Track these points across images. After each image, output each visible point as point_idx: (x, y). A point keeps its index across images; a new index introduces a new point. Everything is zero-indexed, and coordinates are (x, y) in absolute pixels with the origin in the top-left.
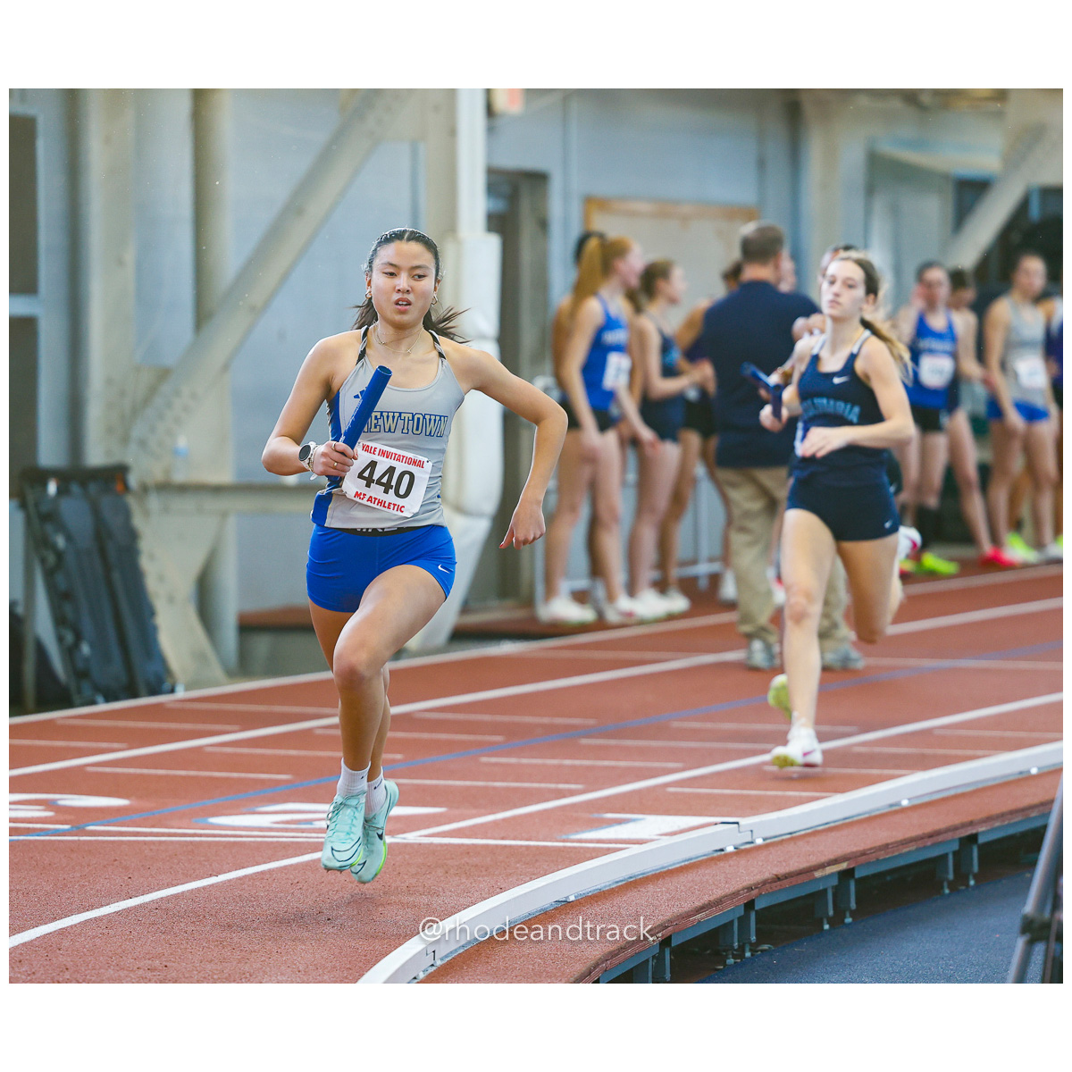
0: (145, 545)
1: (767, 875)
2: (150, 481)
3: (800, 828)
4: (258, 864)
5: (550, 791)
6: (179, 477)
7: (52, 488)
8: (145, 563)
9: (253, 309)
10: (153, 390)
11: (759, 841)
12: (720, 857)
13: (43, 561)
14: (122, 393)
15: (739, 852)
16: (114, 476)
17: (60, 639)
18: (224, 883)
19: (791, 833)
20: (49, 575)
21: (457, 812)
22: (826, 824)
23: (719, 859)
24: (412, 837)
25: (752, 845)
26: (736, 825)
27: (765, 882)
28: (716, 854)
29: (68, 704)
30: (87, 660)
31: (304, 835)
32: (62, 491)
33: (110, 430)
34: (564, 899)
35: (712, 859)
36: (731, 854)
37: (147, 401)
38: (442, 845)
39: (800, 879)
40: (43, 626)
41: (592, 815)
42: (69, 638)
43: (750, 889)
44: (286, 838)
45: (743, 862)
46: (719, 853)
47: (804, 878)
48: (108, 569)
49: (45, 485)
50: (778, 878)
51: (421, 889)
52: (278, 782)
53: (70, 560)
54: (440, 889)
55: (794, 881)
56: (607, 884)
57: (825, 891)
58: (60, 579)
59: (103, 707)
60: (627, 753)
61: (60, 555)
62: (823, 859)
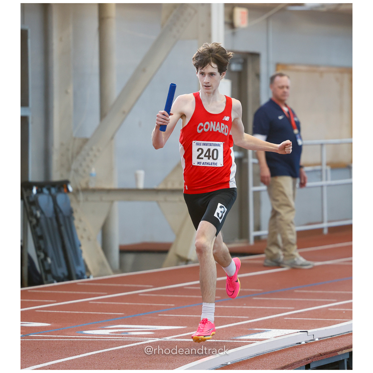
0: (76, 216)
1: (316, 353)
2: (79, 188)
3: (336, 334)
4: (99, 350)
5: (233, 319)
6: (92, 186)
7: (35, 191)
8: (76, 223)
9: (124, 112)
10: (81, 148)
11: (317, 339)
12: (299, 345)
13: (31, 222)
14: (68, 150)
15: (307, 344)
16: (62, 186)
17: (38, 256)
18: (81, 358)
19: (332, 336)
20: (33, 228)
21: (191, 328)
22: (348, 332)
23: (297, 347)
24: (168, 339)
25: (314, 341)
26: (306, 333)
27: (314, 357)
28: (297, 345)
29: (41, 283)
30: (50, 265)
31: (122, 338)
32: (39, 192)
33: (62, 165)
34: (226, 364)
35: (294, 347)
36: (303, 345)
37: (78, 153)
38: (180, 342)
39: (331, 355)
40: (32, 250)
41: (249, 329)
42: (42, 255)
43: (308, 359)
44: (114, 339)
45: (307, 348)
46: (298, 345)
47: (333, 355)
48: (59, 226)
49: (32, 189)
50: (321, 355)
51: (166, 360)
52: (117, 316)
53: (42, 221)
54: (174, 360)
55: (328, 356)
56: (247, 357)
57: (343, 360)
58: (38, 230)
59: (56, 284)
60: (272, 303)
61: (38, 220)
62: (342, 347)
